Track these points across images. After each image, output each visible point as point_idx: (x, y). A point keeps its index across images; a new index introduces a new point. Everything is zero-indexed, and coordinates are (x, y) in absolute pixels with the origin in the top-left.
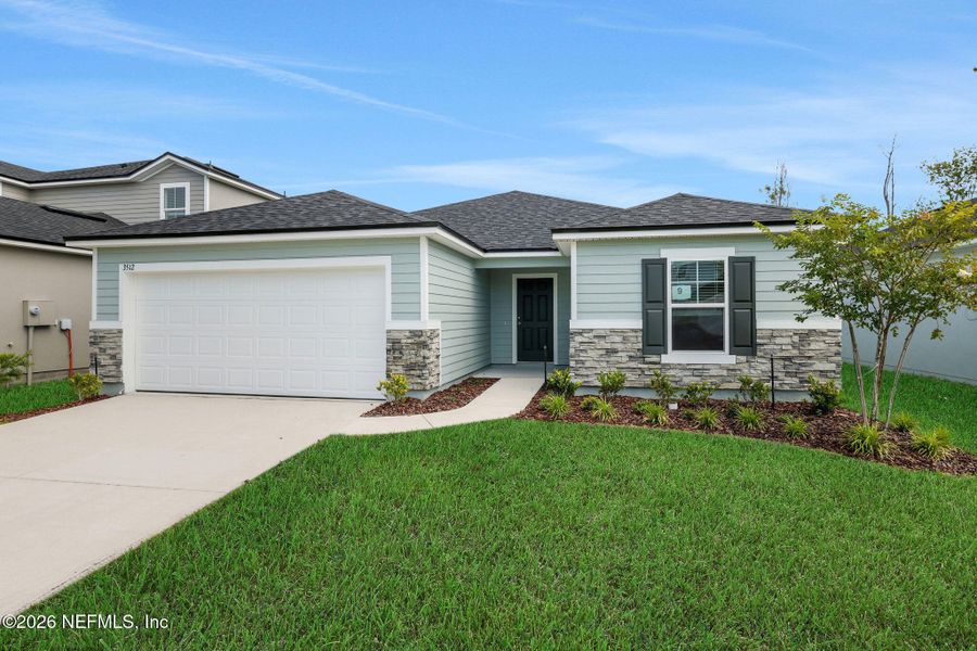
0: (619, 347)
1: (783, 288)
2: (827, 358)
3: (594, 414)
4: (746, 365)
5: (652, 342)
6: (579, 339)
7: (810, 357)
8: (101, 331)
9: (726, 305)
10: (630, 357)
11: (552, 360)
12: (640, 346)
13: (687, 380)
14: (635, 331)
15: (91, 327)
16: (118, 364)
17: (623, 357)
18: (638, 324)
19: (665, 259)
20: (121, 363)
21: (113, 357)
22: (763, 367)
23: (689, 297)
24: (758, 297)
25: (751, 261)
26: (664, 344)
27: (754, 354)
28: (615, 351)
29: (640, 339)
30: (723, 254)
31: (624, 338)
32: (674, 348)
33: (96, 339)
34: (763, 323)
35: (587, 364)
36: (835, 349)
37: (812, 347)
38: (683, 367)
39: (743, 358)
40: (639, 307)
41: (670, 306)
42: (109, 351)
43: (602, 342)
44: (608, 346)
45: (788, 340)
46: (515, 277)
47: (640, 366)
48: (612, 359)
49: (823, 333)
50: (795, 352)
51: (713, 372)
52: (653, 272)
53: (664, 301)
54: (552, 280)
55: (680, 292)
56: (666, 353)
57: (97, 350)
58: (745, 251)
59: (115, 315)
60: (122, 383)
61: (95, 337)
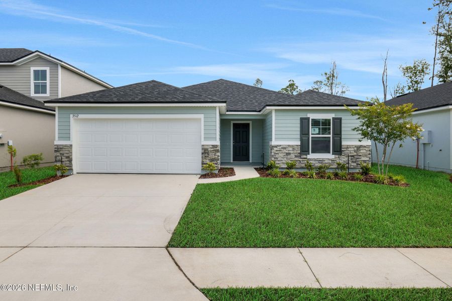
0: (292, 152)
1: (354, 130)
2: (366, 156)
3: (291, 175)
4: (338, 159)
5: (304, 150)
6: (275, 149)
7: (360, 156)
8: (60, 145)
9: (331, 136)
10: (296, 156)
11: (249, 160)
12: (299, 152)
13: (316, 165)
14: (297, 146)
15: (55, 144)
16: (70, 161)
17: (293, 156)
18: (299, 143)
19: (309, 118)
20: (72, 160)
21: (68, 157)
22: (344, 160)
23: (318, 132)
24: (343, 133)
25: (340, 119)
26: (308, 151)
27: (341, 155)
28: (290, 154)
29: (299, 149)
30: (330, 116)
31: (293, 149)
32: (312, 153)
33: (58, 149)
34: (344, 143)
35: (279, 159)
36: (369, 152)
37: (361, 152)
38: (315, 160)
39: (337, 156)
40: (299, 136)
41: (311, 136)
42: (65, 155)
43: (285, 150)
44: (287, 152)
45: (353, 149)
46: (232, 123)
47: (300, 159)
48: (288, 157)
49: (365, 147)
50: (355, 154)
51: (326, 161)
52: (304, 122)
53: (308, 134)
54: (249, 124)
55: (314, 130)
56: (309, 154)
57: (59, 154)
58: (339, 115)
59: (69, 138)
60: (72, 169)
61: (58, 148)
